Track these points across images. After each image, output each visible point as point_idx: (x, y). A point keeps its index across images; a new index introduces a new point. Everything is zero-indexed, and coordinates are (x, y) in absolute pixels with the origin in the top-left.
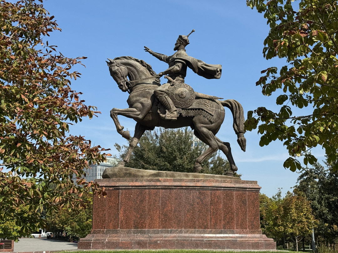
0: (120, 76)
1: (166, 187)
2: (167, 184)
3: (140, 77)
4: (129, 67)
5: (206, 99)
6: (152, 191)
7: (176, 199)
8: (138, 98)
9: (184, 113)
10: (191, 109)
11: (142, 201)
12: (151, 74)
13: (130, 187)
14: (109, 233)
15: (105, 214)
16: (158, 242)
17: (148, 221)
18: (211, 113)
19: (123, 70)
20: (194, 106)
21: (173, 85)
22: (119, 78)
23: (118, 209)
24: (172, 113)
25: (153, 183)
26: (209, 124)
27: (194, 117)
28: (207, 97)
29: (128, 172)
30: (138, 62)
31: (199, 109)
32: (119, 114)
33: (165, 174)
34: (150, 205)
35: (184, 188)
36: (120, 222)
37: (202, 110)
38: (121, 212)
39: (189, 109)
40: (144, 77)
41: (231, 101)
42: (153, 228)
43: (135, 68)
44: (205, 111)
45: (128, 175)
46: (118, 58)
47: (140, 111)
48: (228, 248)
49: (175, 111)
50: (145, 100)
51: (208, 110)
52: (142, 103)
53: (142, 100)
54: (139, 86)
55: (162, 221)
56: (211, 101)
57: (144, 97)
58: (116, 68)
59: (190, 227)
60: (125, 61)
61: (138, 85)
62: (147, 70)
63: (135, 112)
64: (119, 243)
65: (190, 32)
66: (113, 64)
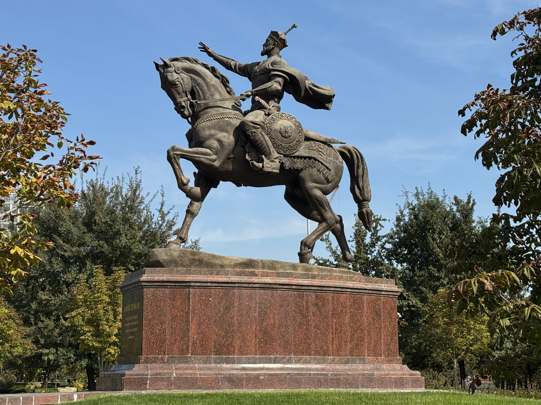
0: (181, 91)
1: (267, 286)
2: (268, 280)
3: (212, 95)
4: (193, 76)
5: (320, 142)
6: (244, 291)
7: (281, 306)
8: (213, 132)
9: (288, 164)
10: (298, 157)
11: (227, 308)
12: (229, 93)
13: (209, 284)
14: (174, 362)
15: (165, 329)
16: (261, 378)
17: (237, 343)
18: (327, 165)
19: (185, 80)
20: (302, 151)
21: (269, 115)
22: (179, 94)
23: (188, 322)
24: (272, 161)
25: (245, 279)
26: (324, 184)
27: (302, 170)
28: (322, 139)
29: (197, 257)
30: (207, 68)
31: (310, 158)
32: (183, 156)
33: (261, 264)
34: (241, 315)
35: (294, 287)
36: (190, 344)
37: (315, 159)
38: (193, 326)
39: (294, 157)
40: (217, 96)
41: (351, 149)
42: (246, 354)
43: (204, 79)
44: (319, 161)
45: (197, 263)
46: (176, 60)
47: (216, 153)
48: (363, 387)
49: (277, 158)
50: (225, 137)
51: (324, 160)
52: (219, 141)
53: (221, 135)
54: (212, 111)
55: (260, 343)
56: (327, 147)
57: (222, 130)
58: (175, 76)
59: (302, 353)
60: (187, 64)
61: (209, 110)
64: (197, 379)
65: (290, 28)
66: (169, 69)
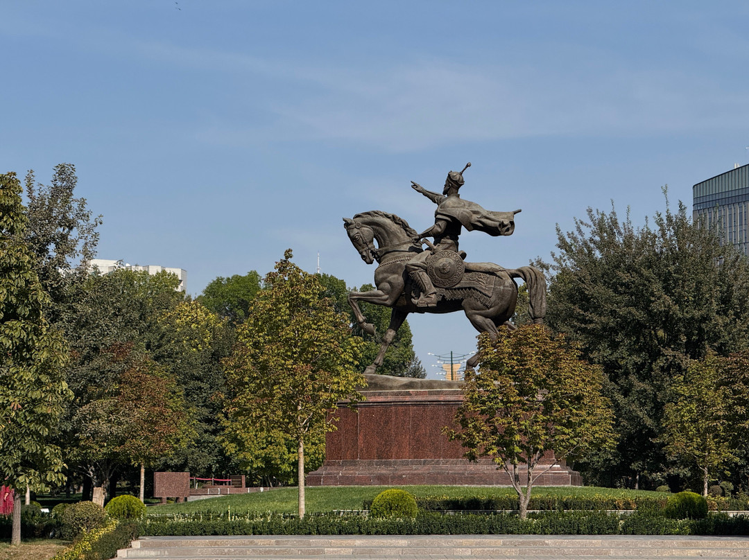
0: (362, 243)
1: (418, 403)
2: (420, 398)
3: (391, 241)
4: (374, 227)
5: (481, 272)
6: (400, 408)
7: (432, 419)
8: (385, 275)
9: (448, 295)
10: (459, 289)
11: (386, 423)
12: (408, 235)
13: (371, 404)
14: (346, 465)
15: (341, 440)
16: (404, 476)
17: (394, 449)
18: (486, 293)
19: (366, 233)
20: (464, 283)
21: (434, 254)
22: (360, 245)
23: (357, 433)
24: (428, 297)
25: (401, 398)
26: (483, 310)
27: (462, 299)
29: (373, 381)
30: (389, 218)
31: (470, 288)
32: (359, 299)
33: (420, 385)
34: (398, 428)
35: (442, 403)
36: (359, 451)
37: (474, 289)
38: (361, 437)
39: (455, 289)
40: (396, 242)
42: (402, 458)
43: (384, 228)
44: (477, 290)
45: (373, 385)
46: (358, 216)
47: (388, 294)
48: (497, 483)
49: (433, 294)
50: (394, 278)
51: (483, 289)
52: (390, 283)
53: (392, 277)
54: (389, 256)
55: (413, 449)
56: (488, 275)
57: (394, 273)
58: (356, 231)
59: (451, 457)
60: (369, 218)
61: (387, 255)
62: (402, 229)
63: (381, 296)
64: (354, 477)
65: (464, 167)
66: (351, 226)
